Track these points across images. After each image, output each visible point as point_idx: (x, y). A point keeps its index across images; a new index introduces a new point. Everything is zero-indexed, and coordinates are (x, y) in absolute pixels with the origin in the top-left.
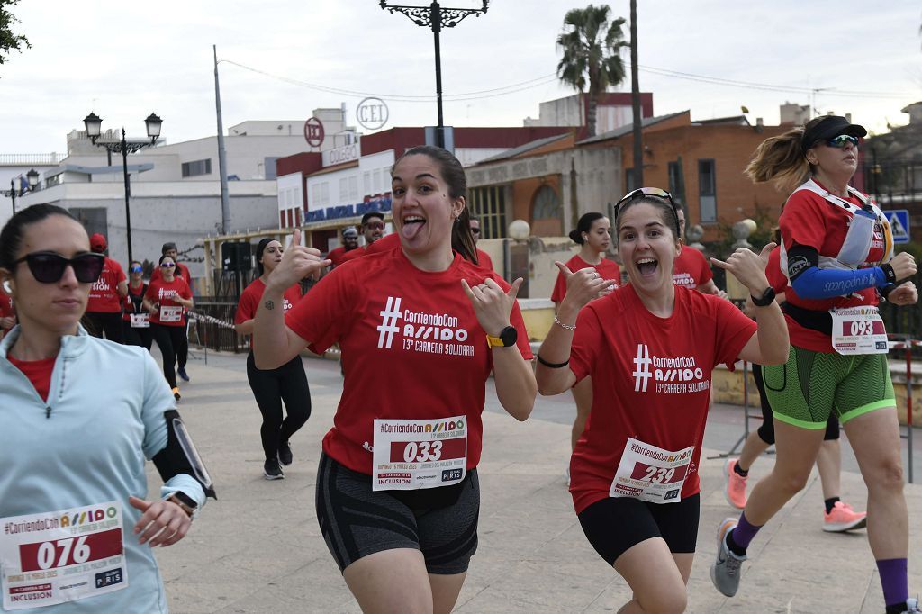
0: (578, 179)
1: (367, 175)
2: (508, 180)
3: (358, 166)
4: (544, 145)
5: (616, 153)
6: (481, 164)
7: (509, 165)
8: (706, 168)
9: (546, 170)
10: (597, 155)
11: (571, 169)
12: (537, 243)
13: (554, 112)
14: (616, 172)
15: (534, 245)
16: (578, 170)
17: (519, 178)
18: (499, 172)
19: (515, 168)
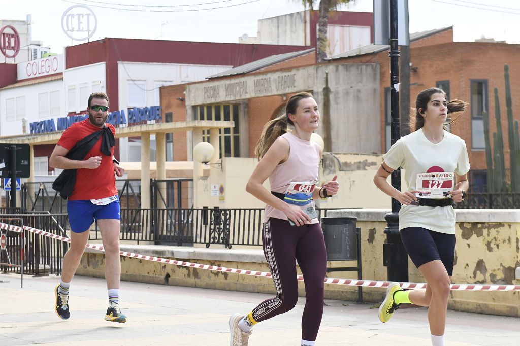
0: (331, 97)
1: (72, 89)
2: (248, 96)
3: (62, 79)
4: (283, 60)
5: (374, 70)
6: (211, 79)
7: (250, 81)
8: (479, 88)
9: (295, 87)
10: (354, 71)
11: (324, 86)
12: (332, 161)
13: (275, 30)
14: (375, 90)
15: (328, 162)
16: (332, 86)
17: (262, 95)
18: (238, 88)
19: (256, 84)
